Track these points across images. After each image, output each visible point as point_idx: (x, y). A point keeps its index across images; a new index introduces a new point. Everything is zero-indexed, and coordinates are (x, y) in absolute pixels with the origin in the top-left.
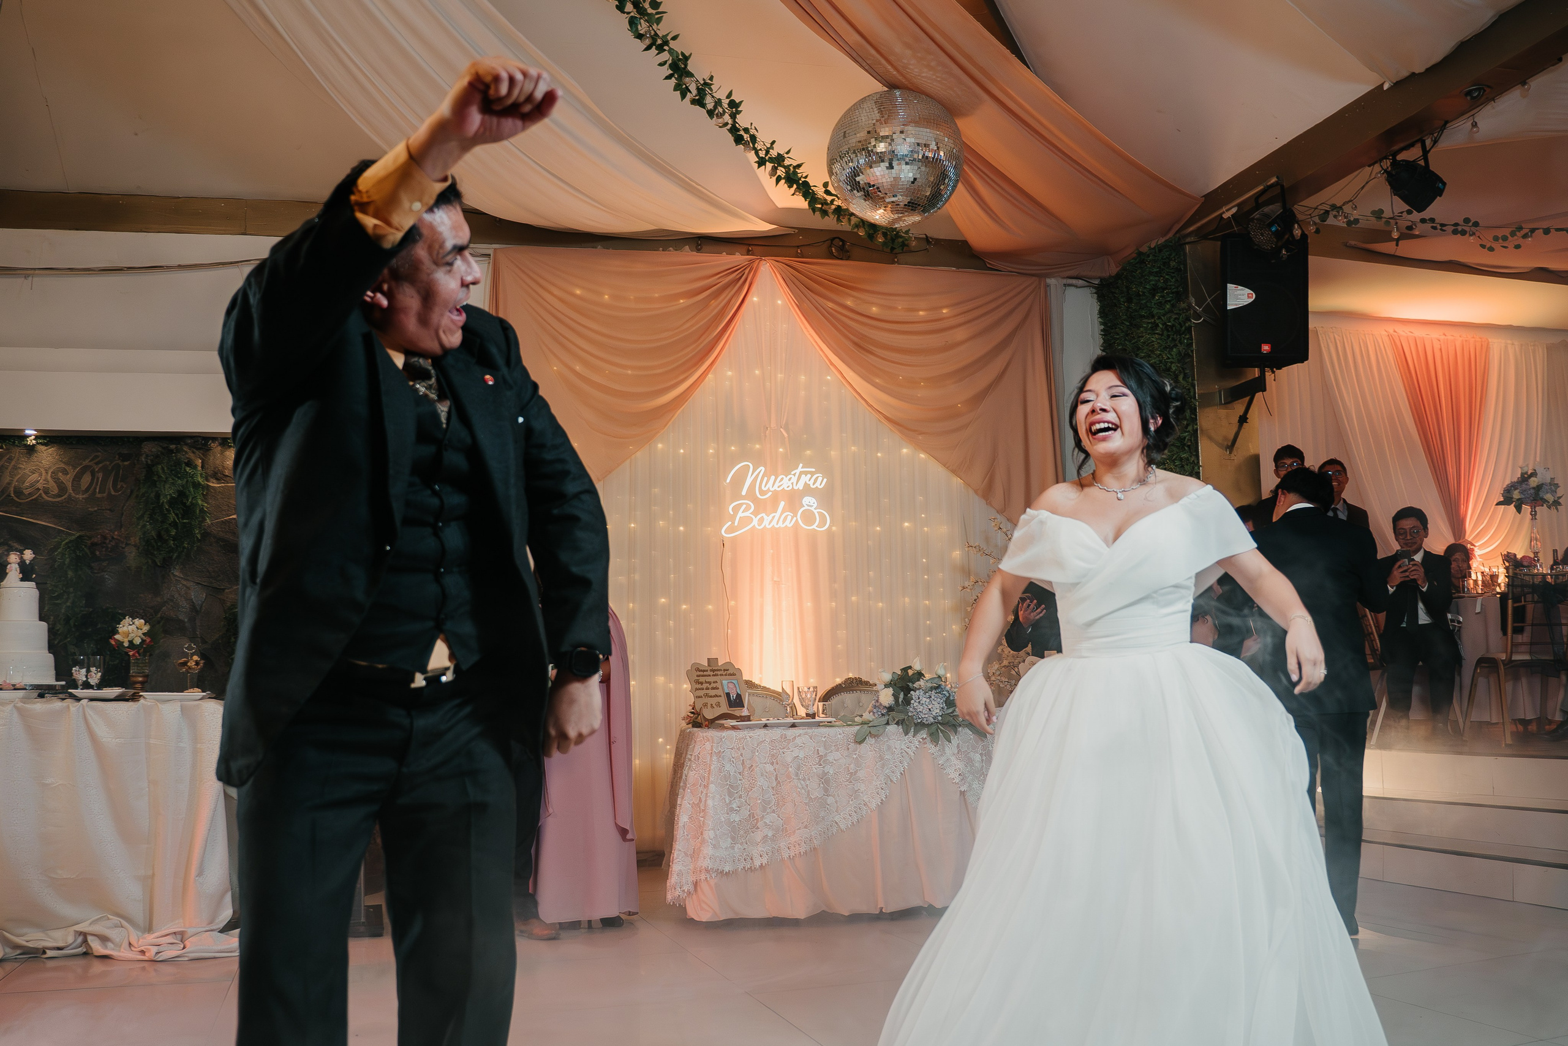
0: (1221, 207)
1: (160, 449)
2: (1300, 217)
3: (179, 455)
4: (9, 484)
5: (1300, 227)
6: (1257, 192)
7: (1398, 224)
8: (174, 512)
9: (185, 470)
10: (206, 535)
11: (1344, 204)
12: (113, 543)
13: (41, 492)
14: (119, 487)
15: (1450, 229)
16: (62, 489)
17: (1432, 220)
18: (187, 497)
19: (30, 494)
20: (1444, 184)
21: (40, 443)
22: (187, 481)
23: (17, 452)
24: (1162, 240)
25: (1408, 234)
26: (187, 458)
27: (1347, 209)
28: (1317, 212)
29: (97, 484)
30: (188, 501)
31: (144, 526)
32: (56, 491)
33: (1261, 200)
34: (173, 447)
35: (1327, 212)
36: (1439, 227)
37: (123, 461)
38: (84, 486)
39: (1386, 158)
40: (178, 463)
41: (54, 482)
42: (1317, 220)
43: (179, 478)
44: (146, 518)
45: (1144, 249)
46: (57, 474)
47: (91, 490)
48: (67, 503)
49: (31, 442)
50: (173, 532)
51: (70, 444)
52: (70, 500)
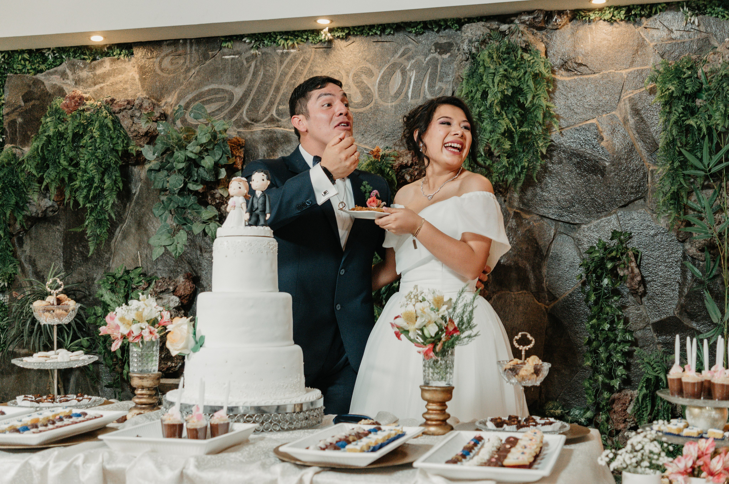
1: (488, 31)
3: (514, 39)
8: (507, 117)
9: (522, 57)
10: (552, 148)
14: (437, 88)
16: (367, 95)
18: (525, 95)
21: (338, 37)
22: (525, 73)
23: (313, 51)
26: (524, 41)
29: (409, 87)
30: (526, 99)
32: (358, 98)
34: (504, 27)
37: (440, 53)
38: (393, 92)
40: (512, 49)
41: (358, 87)
43: (515, 69)
46: (360, 76)
47: (402, 97)
48: (374, 114)
49: (326, 36)
50: (507, 145)
51: (376, 34)
52: (376, 110)
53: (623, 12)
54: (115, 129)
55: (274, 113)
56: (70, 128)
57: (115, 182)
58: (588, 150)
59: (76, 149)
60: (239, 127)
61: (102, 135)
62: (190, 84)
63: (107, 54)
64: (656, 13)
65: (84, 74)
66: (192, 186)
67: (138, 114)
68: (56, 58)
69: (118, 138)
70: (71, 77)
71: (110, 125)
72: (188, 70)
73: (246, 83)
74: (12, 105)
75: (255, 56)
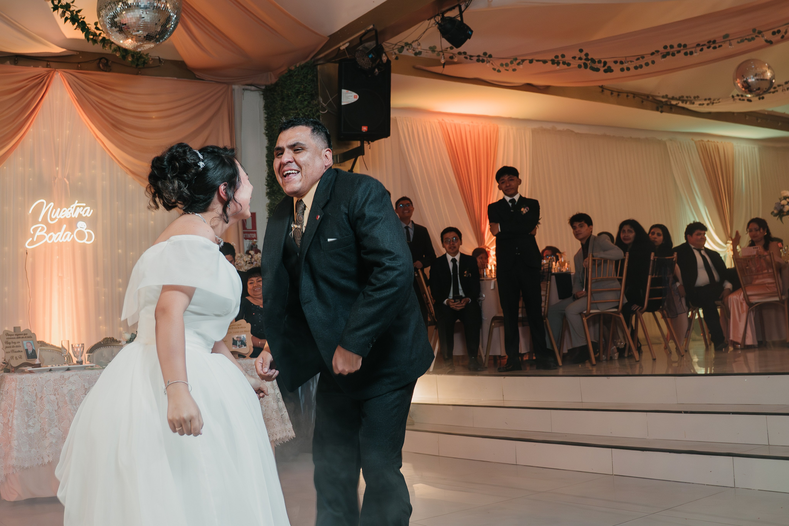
0: (339, 43)
2: (386, 49)
5: (386, 55)
6: (360, 35)
7: (445, 55)
11: (413, 42)
15: (475, 59)
17: (465, 53)
20: (472, 31)
24: (303, 63)
25: (450, 61)
27: (415, 45)
28: (397, 47)
33: (363, 39)
35: (403, 47)
36: (469, 57)
39: (438, 15)
42: (396, 51)
45: (293, 68)
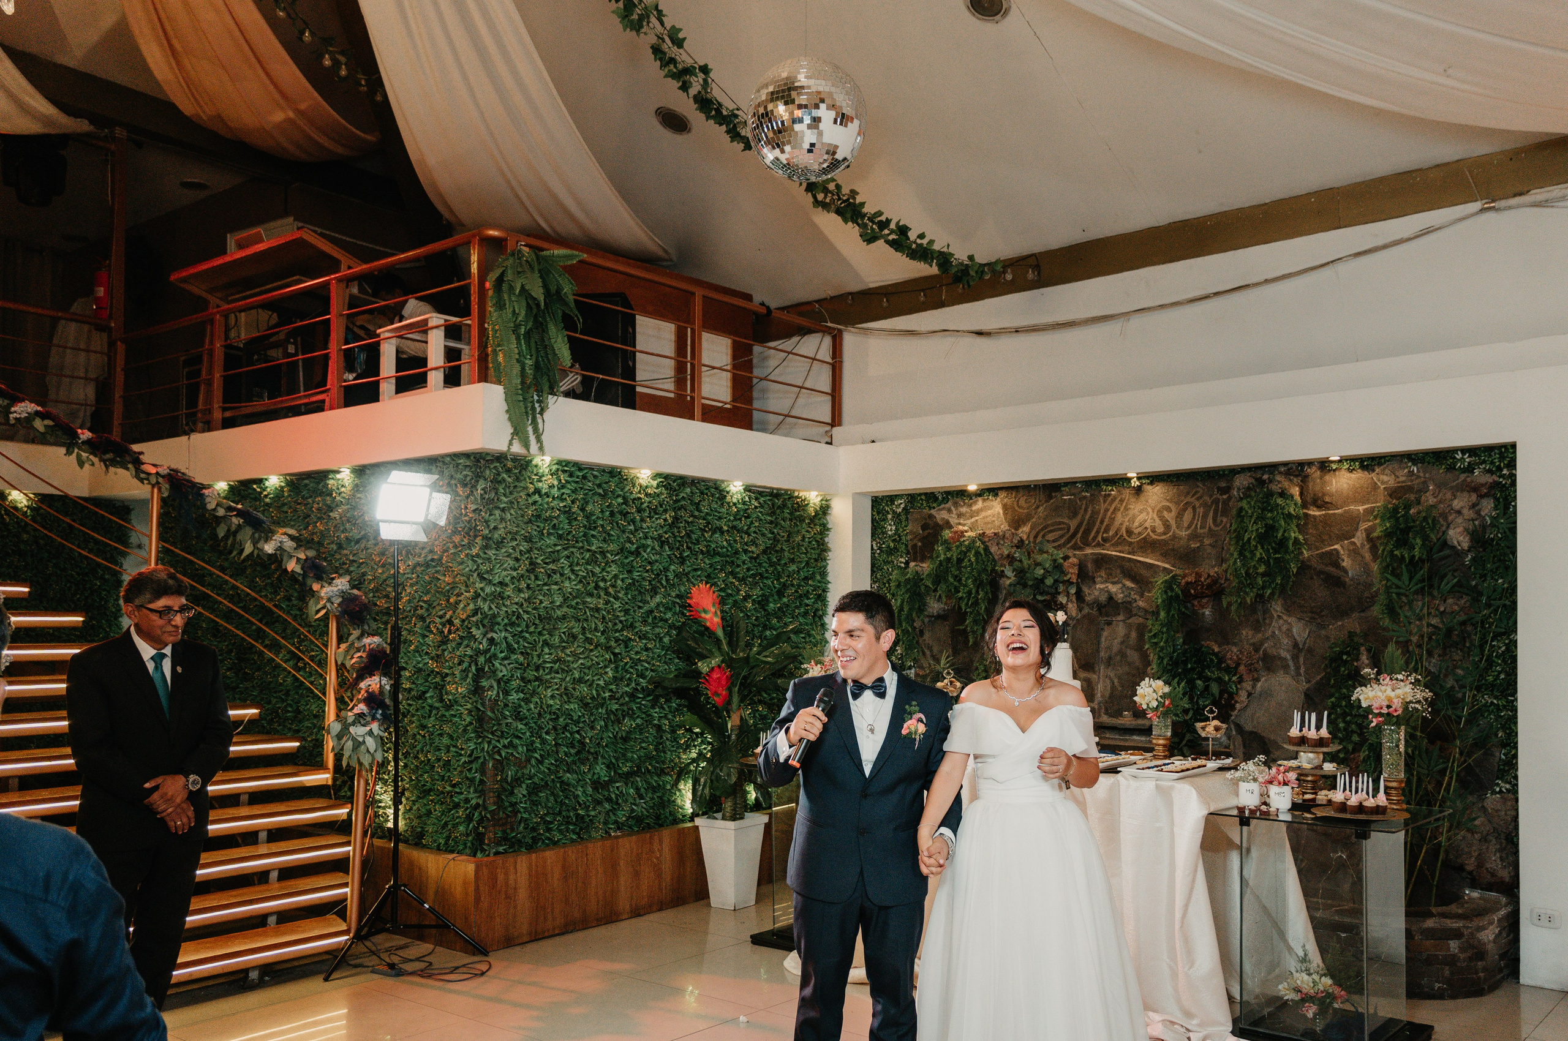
1: (1253, 481)
3: (1271, 485)
4: (1121, 524)
8: (1263, 548)
9: (1277, 501)
10: (1303, 568)
12: (1209, 581)
13: (1149, 530)
14: (1219, 521)
16: (1167, 526)
18: (1277, 530)
19: (1139, 533)
21: (1145, 484)
22: (1279, 513)
23: (1127, 493)
26: (1282, 487)
29: (1198, 520)
30: (1278, 534)
31: (1235, 562)
32: (1160, 529)
34: (1266, 477)
37: (1221, 495)
38: (1186, 524)
40: (1270, 494)
41: (1161, 520)
43: (1271, 511)
44: (1236, 555)
46: (1162, 512)
47: (1193, 526)
48: (1172, 540)
49: (1135, 483)
50: (1262, 569)
51: (1172, 481)
52: (1174, 537)
53: (1357, 463)
54: (986, 554)
55: (1100, 538)
56: (955, 555)
57: (987, 593)
58: (1331, 570)
59: (959, 568)
60: (1075, 550)
61: (977, 559)
62: (1039, 518)
63: (980, 495)
64: (1385, 462)
65: (964, 510)
66: (1040, 598)
67: (1002, 542)
68: (943, 498)
69: (988, 561)
70: (954, 512)
71: (982, 552)
72: (1038, 507)
73: (1079, 517)
74: (915, 533)
75: (1085, 497)
